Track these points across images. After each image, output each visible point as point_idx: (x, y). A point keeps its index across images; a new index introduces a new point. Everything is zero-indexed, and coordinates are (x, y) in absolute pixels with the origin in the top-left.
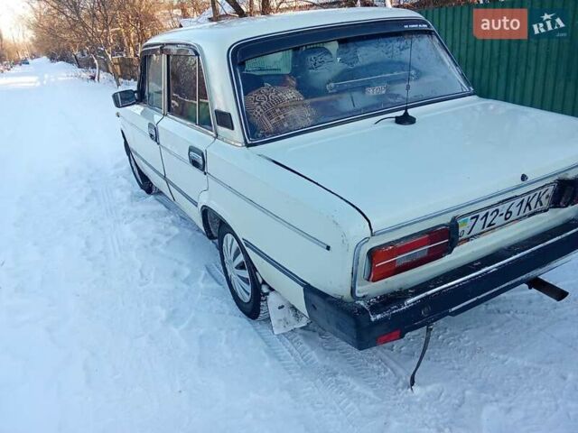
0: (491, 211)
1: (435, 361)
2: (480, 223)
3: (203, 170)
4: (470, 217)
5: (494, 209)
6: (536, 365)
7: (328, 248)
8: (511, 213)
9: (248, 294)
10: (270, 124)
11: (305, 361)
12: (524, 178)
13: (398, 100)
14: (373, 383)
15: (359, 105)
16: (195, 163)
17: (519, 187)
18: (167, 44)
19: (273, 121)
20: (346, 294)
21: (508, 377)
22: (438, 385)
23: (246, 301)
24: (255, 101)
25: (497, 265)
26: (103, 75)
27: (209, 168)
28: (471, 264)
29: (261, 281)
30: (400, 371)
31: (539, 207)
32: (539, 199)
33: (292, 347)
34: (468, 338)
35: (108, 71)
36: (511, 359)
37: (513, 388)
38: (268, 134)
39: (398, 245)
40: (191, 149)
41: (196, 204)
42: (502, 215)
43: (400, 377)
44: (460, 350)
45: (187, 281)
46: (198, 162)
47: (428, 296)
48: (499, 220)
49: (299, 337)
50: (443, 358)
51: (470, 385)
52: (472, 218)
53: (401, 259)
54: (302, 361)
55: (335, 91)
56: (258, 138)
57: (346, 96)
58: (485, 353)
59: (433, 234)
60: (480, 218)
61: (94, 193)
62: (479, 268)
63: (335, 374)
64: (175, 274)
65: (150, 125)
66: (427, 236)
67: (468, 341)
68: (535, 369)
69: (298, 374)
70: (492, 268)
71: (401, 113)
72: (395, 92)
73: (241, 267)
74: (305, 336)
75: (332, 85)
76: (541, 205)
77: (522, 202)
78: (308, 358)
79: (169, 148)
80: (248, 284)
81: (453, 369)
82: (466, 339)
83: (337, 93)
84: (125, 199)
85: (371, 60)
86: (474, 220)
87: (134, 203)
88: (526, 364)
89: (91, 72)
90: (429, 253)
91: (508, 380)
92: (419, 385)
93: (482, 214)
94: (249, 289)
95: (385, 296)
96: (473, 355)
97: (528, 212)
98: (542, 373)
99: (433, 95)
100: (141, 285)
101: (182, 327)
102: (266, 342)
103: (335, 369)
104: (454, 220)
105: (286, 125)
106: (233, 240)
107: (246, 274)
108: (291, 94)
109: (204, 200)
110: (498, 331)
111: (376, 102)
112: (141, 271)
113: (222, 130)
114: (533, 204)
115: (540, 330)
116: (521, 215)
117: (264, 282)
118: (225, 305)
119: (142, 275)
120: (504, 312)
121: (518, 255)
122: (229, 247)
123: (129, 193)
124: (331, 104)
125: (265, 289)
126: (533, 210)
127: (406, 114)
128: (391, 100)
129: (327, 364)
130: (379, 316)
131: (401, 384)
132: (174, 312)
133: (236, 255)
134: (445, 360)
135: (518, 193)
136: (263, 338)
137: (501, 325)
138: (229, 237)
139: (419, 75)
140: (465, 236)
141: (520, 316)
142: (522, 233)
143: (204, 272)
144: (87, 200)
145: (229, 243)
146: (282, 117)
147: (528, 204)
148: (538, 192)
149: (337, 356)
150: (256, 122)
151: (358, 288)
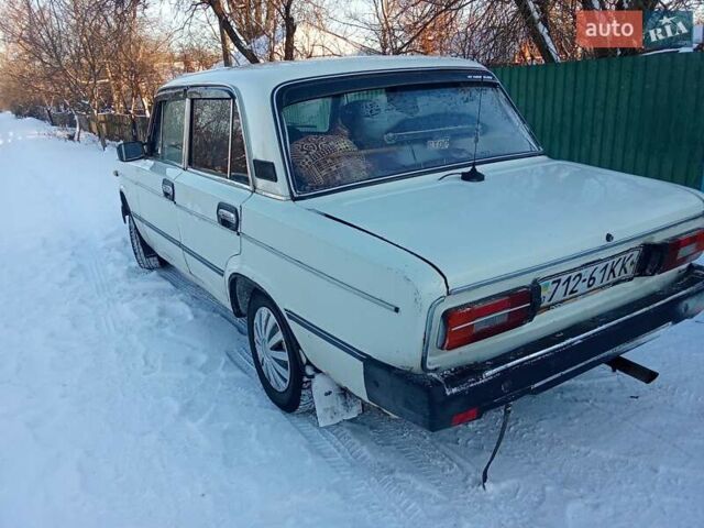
0: (574, 274)
1: (508, 455)
2: (562, 289)
3: (236, 229)
4: (551, 281)
5: (576, 273)
6: (622, 457)
7: (397, 310)
8: (594, 279)
9: (285, 380)
10: (320, 176)
11: (355, 458)
12: (609, 237)
13: (464, 155)
14: (437, 481)
15: (420, 158)
16: (225, 223)
17: (603, 248)
18: (192, 86)
19: (324, 173)
20: (416, 365)
21: (593, 470)
22: (515, 481)
23: (281, 390)
24: (302, 150)
25: (582, 336)
26: (83, 135)
27: (243, 228)
28: (554, 335)
29: (304, 361)
30: (469, 467)
31: (623, 274)
32: (623, 266)
33: (339, 443)
34: (543, 428)
35: (91, 131)
36: (593, 452)
37: (598, 482)
38: (317, 187)
39: (476, 307)
40: (221, 206)
41: (221, 273)
42: (584, 281)
43: (468, 474)
44: (536, 442)
45: (203, 369)
46: (229, 220)
47: (508, 369)
48: (582, 287)
49: (345, 431)
50: (517, 452)
51: (549, 481)
52: (554, 282)
53: (479, 323)
54: (351, 458)
55: (393, 142)
56: (305, 191)
57: (407, 148)
58: (565, 445)
59: (514, 297)
60: (562, 282)
61: (80, 267)
62: (562, 339)
63: (392, 472)
64: (188, 361)
65: (165, 182)
66: (507, 298)
67: (544, 433)
68: (622, 462)
69: (348, 473)
70: (577, 339)
71: (468, 169)
72: (460, 147)
73: (278, 347)
74: (354, 431)
75: (391, 135)
76: (626, 272)
77: (606, 268)
78: (359, 454)
79: (189, 207)
80: (286, 368)
81: (529, 463)
82: (542, 430)
83: (396, 144)
84: (120, 275)
85: (433, 111)
86: (556, 285)
87: (133, 280)
88: (611, 457)
89: (70, 131)
90: (509, 318)
91: (593, 474)
92: (493, 481)
93: (564, 278)
94: (287, 374)
95: (461, 368)
96: (550, 448)
97: (611, 279)
98: (630, 465)
99: (501, 152)
100: (145, 373)
101: (201, 421)
102: (306, 437)
103: (392, 466)
104: (535, 282)
105: (338, 178)
106: (269, 315)
107: (284, 356)
108: (344, 144)
109: (233, 267)
110: (576, 421)
111: (439, 156)
112: (145, 358)
113: (261, 183)
114: (617, 270)
115: (624, 419)
116: (605, 282)
117: (309, 363)
118: (253, 396)
119: (146, 363)
120: (583, 401)
121: (604, 327)
122: (263, 324)
123: (126, 268)
124: (389, 156)
125: (309, 371)
126: (617, 278)
127: (474, 170)
128: (455, 155)
129: (381, 461)
130: (454, 390)
131: (470, 481)
132: (189, 404)
133: (273, 333)
134: (519, 455)
135: (602, 255)
136: (303, 434)
137: (580, 415)
138: (264, 311)
139: (486, 129)
140: (545, 303)
141: (601, 405)
142: (606, 303)
143: (224, 359)
144: (71, 276)
145: (264, 319)
146: (334, 168)
147: (612, 271)
148: (622, 257)
149: (393, 451)
150: (304, 172)
151: (429, 359)
